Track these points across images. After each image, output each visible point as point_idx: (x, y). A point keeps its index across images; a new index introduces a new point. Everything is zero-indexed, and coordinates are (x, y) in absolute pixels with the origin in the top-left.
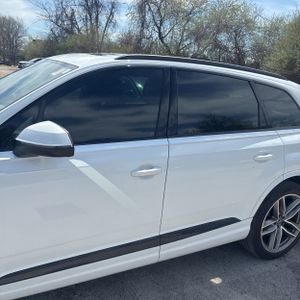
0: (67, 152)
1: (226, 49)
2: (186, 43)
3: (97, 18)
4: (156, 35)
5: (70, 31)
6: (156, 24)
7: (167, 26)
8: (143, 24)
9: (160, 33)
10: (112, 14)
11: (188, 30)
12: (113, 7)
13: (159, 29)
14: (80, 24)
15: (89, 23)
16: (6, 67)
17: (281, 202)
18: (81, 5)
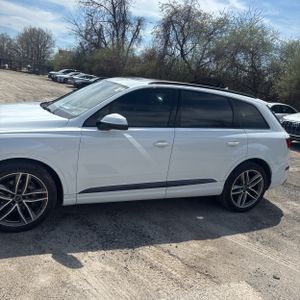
0: (124, 128)
1: (242, 68)
2: (206, 61)
3: (123, 34)
4: (178, 53)
5: (97, 46)
6: (179, 42)
7: (189, 45)
8: (167, 42)
9: (182, 51)
10: (138, 30)
11: (209, 49)
12: (139, 24)
13: (182, 47)
14: (107, 39)
15: (115, 39)
16: (36, 77)
17: (245, 174)
18: (109, 21)
